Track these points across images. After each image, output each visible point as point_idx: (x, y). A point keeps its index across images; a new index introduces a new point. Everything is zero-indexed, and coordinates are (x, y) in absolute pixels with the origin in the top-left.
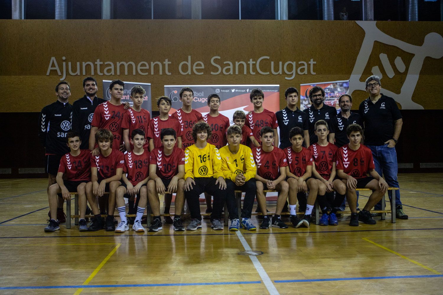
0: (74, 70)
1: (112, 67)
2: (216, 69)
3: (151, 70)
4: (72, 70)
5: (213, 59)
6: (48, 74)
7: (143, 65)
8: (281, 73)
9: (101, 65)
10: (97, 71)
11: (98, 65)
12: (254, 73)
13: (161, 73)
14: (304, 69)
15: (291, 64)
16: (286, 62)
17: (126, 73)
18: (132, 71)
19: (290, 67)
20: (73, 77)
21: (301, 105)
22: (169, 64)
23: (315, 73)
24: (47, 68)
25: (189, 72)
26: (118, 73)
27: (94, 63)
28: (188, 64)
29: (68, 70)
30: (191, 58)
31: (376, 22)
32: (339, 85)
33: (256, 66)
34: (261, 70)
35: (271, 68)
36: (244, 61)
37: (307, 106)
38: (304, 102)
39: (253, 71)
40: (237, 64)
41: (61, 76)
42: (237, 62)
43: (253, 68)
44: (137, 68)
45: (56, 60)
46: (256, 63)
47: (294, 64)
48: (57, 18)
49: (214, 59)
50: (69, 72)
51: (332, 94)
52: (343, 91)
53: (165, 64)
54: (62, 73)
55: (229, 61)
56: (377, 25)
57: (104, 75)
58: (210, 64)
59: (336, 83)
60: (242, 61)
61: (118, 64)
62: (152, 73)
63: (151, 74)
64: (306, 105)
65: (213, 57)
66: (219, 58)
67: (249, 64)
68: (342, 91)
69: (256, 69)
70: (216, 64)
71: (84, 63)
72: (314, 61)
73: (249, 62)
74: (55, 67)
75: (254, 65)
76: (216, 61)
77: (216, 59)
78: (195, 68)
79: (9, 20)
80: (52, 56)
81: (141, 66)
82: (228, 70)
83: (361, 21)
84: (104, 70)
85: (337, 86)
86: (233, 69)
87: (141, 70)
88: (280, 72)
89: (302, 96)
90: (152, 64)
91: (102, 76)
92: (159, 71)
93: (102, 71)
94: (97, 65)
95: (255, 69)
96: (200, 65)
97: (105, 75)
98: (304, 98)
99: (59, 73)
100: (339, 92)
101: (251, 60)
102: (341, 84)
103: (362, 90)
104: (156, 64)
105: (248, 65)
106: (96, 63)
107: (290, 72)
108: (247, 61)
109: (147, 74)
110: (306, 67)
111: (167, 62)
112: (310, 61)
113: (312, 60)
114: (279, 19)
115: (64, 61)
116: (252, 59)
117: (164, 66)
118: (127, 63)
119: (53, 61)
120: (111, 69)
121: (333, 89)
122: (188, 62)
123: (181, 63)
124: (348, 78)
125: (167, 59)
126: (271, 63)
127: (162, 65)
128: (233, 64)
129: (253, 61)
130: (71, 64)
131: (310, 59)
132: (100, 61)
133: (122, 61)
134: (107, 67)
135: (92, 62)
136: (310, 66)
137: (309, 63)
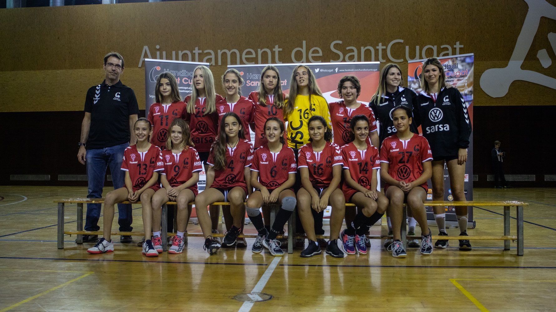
1: (213, 57)
2: (337, 57)
3: (258, 59)
5: (333, 44)
6: (140, 65)
7: (249, 53)
9: (199, 54)
12: (384, 61)
14: (448, 54)
15: (431, 48)
16: (425, 46)
17: (229, 63)
18: (236, 60)
19: (430, 53)
22: (279, 51)
24: (139, 58)
25: (304, 60)
26: (220, 63)
27: (191, 52)
28: (302, 51)
30: (306, 43)
32: (460, 60)
33: (387, 52)
34: (393, 57)
35: (405, 54)
36: (371, 46)
37: (416, 90)
38: (413, 85)
39: (383, 58)
40: (363, 50)
42: (362, 48)
43: (383, 54)
44: (242, 56)
45: (149, 49)
46: (387, 47)
47: (435, 48)
51: (451, 73)
52: (466, 68)
53: (275, 51)
55: (353, 46)
58: (330, 50)
59: (456, 58)
60: (369, 46)
61: (220, 53)
62: (260, 63)
63: (258, 63)
65: (333, 41)
66: (340, 42)
67: (378, 49)
68: (464, 69)
69: (387, 56)
70: (337, 50)
71: (180, 52)
72: (460, 44)
73: (377, 47)
74: (148, 57)
75: (384, 51)
76: (336, 46)
77: (337, 44)
78: (310, 55)
79: (98, 5)
80: (144, 45)
81: (246, 54)
82: (351, 57)
84: (203, 60)
85: (458, 62)
86: (358, 55)
87: (247, 59)
88: (417, 58)
89: (411, 77)
90: (260, 52)
92: (267, 60)
94: (195, 53)
95: (385, 55)
96: (317, 52)
98: (413, 80)
100: (460, 70)
101: (380, 44)
102: (462, 58)
103: (523, 81)
104: (264, 52)
105: (377, 51)
106: (194, 52)
108: (375, 46)
109: (253, 63)
110: (450, 52)
111: (277, 49)
113: (458, 43)
115: (158, 50)
118: (230, 51)
119: (146, 51)
120: (211, 58)
121: (452, 67)
122: (302, 49)
123: (294, 49)
124: (506, 65)
125: (277, 46)
126: (405, 48)
127: (271, 52)
128: (358, 50)
129: (382, 45)
130: (166, 53)
131: (456, 42)
132: (199, 49)
133: (224, 49)
134: (206, 56)
135: (190, 50)
136: (456, 51)
137: (455, 46)
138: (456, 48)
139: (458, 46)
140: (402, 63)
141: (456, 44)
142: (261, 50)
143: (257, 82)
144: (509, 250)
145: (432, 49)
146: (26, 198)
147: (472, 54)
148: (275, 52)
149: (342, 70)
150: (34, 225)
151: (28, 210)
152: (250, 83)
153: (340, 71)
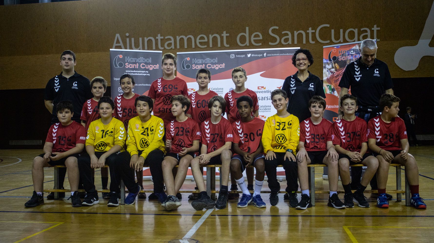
0: (137, 45)
1: (172, 41)
2: (274, 40)
3: (209, 43)
7: (202, 38)
9: (161, 39)
10: (158, 46)
11: (159, 40)
12: (314, 42)
14: (367, 35)
16: (348, 29)
17: (186, 47)
18: (192, 44)
19: (352, 35)
21: (324, 69)
22: (227, 36)
23: (379, 40)
24: (113, 44)
25: (247, 43)
26: (178, 47)
27: (155, 38)
28: (246, 36)
29: (131, 45)
30: (249, 29)
33: (316, 35)
34: (321, 39)
35: (331, 36)
36: (303, 30)
38: (327, 66)
39: (313, 40)
40: (296, 33)
42: (295, 32)
43: (312, 37)
44: (196, 41)
45: (120, 37)
46: (316, 31)
47: (356, 31)
49: (272, 30)
50: (132, 48)
53: (223, 36)
54: (126, 48)
55: (288, 31)
58: (269, 34)
60: (301, 30)
61: (178, 38)
62: (211, 46)
63: (209, 46)
64: (330, 69)
65: (271, 27)
66: (277, 28)
67: (309, 33)
69: (316, 38)
70: (275, 34)
71: (145, 38)
72: (377, 27)
73: (308, 31)
74: (119, 43)
75: (314, 34)
76: (274, 31)
77: (275, 29)
78: (253, 39)
80: (117, 33)
81: (200, 39)
82: (286, 40)
84: (164, 44)
86: (292, 38)
87: (200, 43)
88: (341, 40)
89: (325, 59)
90: (211, 37)
91: (162, 50)
92: (217, 44)
93: (162, 45)
94: (157, 39)
95: (314, 38)
96: (258, 36)
97: (166, 49)
98: (327, 61)
101: (310, 29)
104: (214, 37)
105: (307, 34)
106: (157, 38)
108: (305, 30)
109: (206, 46)
110: (369, 33)
111: (225, 35)
112: (373, 27)
113: (375, 26)
115: (128, 37)
117: (222, 38)
118: (186, 37)
119: (118, 38)
120: (171, 43)
121: (358, 51)
123: (239, 34)
124: (416, 44)
125: (225, 31)
126: (331, 31)
127: (220, 37)
128: (292, 34)
129: (312, 30)
130: (134, 39)
131: (374, 25)
132: (161, 36)
133: (181, 35)
134: (167, 41)
135: (153, 37)
136: (373, 33)
137: (373, 29)
138: (373, 30)
139: (375, 28)
140: (328, 44)
142: (212, 35)
143: (200, 66)
144: (401, 201)
145: (354, 32)
146: (20, 160)
149: (269, 55)
150: (24, 183)
151: (21, 170)
152: (195, 66)
153: (268, 55)
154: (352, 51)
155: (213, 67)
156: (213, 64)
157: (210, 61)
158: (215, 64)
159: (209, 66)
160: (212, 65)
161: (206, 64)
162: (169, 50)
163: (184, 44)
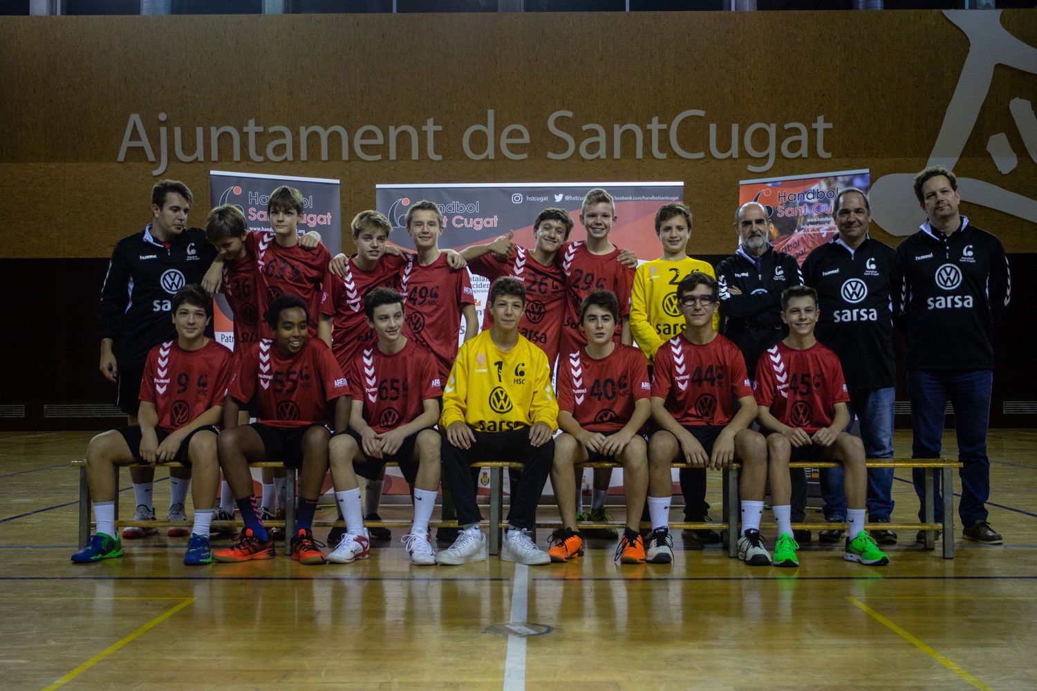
0: (189, 148)
1: (288, 141)
2: (562, 146)
3: (389, 147)
4: (183, 148)
5: (554, 119)
6: (121, 157)
7: (368, 135)
8: (736, 155)
9: (257, 134)
10: (248, 150)
11: (250, 135)
12: (664, 156)
13: (415, 155)
14: (799, 142)
15: (765, 130)
16: (750, 125)
17: (324, 156)
18: (341, 149)
19: (761, 140)
20: (186, 166)
22: (436, 133)
23: (829, 155)
24: (120, 142)
25: (490, 152)
26: (304, 156)
27: (240, 130)
28: (487, 133)
29: (174, 147)
30: (495, 114)
31: (1000, 11)
33: (669, 136)
34: (683, 148)
35: (708, 141)
36: (637, 123)
39: (661, 150)
40: (618, 131)
41: (156, 163)
42: (616, 127)
43: (660, 141)
44: (353, 140)
45: (143, 122)
46: (669, 127)
47: (772, 130)
48: (144, 12)
49: (557, 119)
50: (175, 154)
53: (426, 132)
54: (158, 155)
55: (597, 123)
56: (1003, 21)
57: (267, 160)
58: (547, 130)
59: (836, 177)
60: (633, 123)
61: (304, 133)
62: (393, 156)
63: (388, 157)
65: (554, 111)
66: (569, 114)
67: (651, 130)
69: (670, 144)
70: (562, 130)
71: (213, 129)
72: (826, 121)
73: (649, 127)
74: (139, 139)
75: (664, 134)
77: (563, 118)
78: (504, 141)
79: (21, 17)
80: (132, 112)
81: (363, 137)
82: (593, 148)
83: (959, 11)
84: (266, 147)
86: (607, 143)
87: (363, 147)
88: (734, 151)
90: (393, 133)
91: (260, 162)
92: (410, 150)
93: (260, 150)
94: (247, 133)
95: (665, 145)
96: (519, 134)
97: (269, 160)
99: (151, 157)
101: (655, 119)
102: (847, 179)
104: (403, 132)
105: (647, 134)
106: (245, 129)
107: (760, 151)
108: (643, 122)
109: (379, 157)
110: (804, 137)
111: (430, 127)
112: (816, 121)
113: (821, 119)
114: (733, 8)
115: (163, 123)
116: (657, 117)
117: (422, 136)
118: (326, 130)
119: (135, 125)
120: (285, 145)
121: (826, 195)
122: (487, 127)
123: (468, 127)
125: (432, 119)
126: (708, 127)
127: (419, 135)
128: (607, 132)
129: (660, 122)
130: (182, 131)
131: (816, 116)
132: (256, 126)
133: (313, 124)
134: (273, 139)
135: (236, 126)
136: (816, 136)
137: (814, 126)
138: (816, 130)
139: (821, 125)
140: (701, 161)
141: (816, 122)
142: (396, 129)
144: (933, 549)
145: (766, 132)
147: (867, 171)
148: (427, 134)
154: (811, 196)
155: (469, 224)
156: (468, 216)
157: (461, 208)
158: (474, 216)
159: (458, 222)
160: (466, 219)
161: (450, 217)
162: (277, 162)
163: (320, 149)
